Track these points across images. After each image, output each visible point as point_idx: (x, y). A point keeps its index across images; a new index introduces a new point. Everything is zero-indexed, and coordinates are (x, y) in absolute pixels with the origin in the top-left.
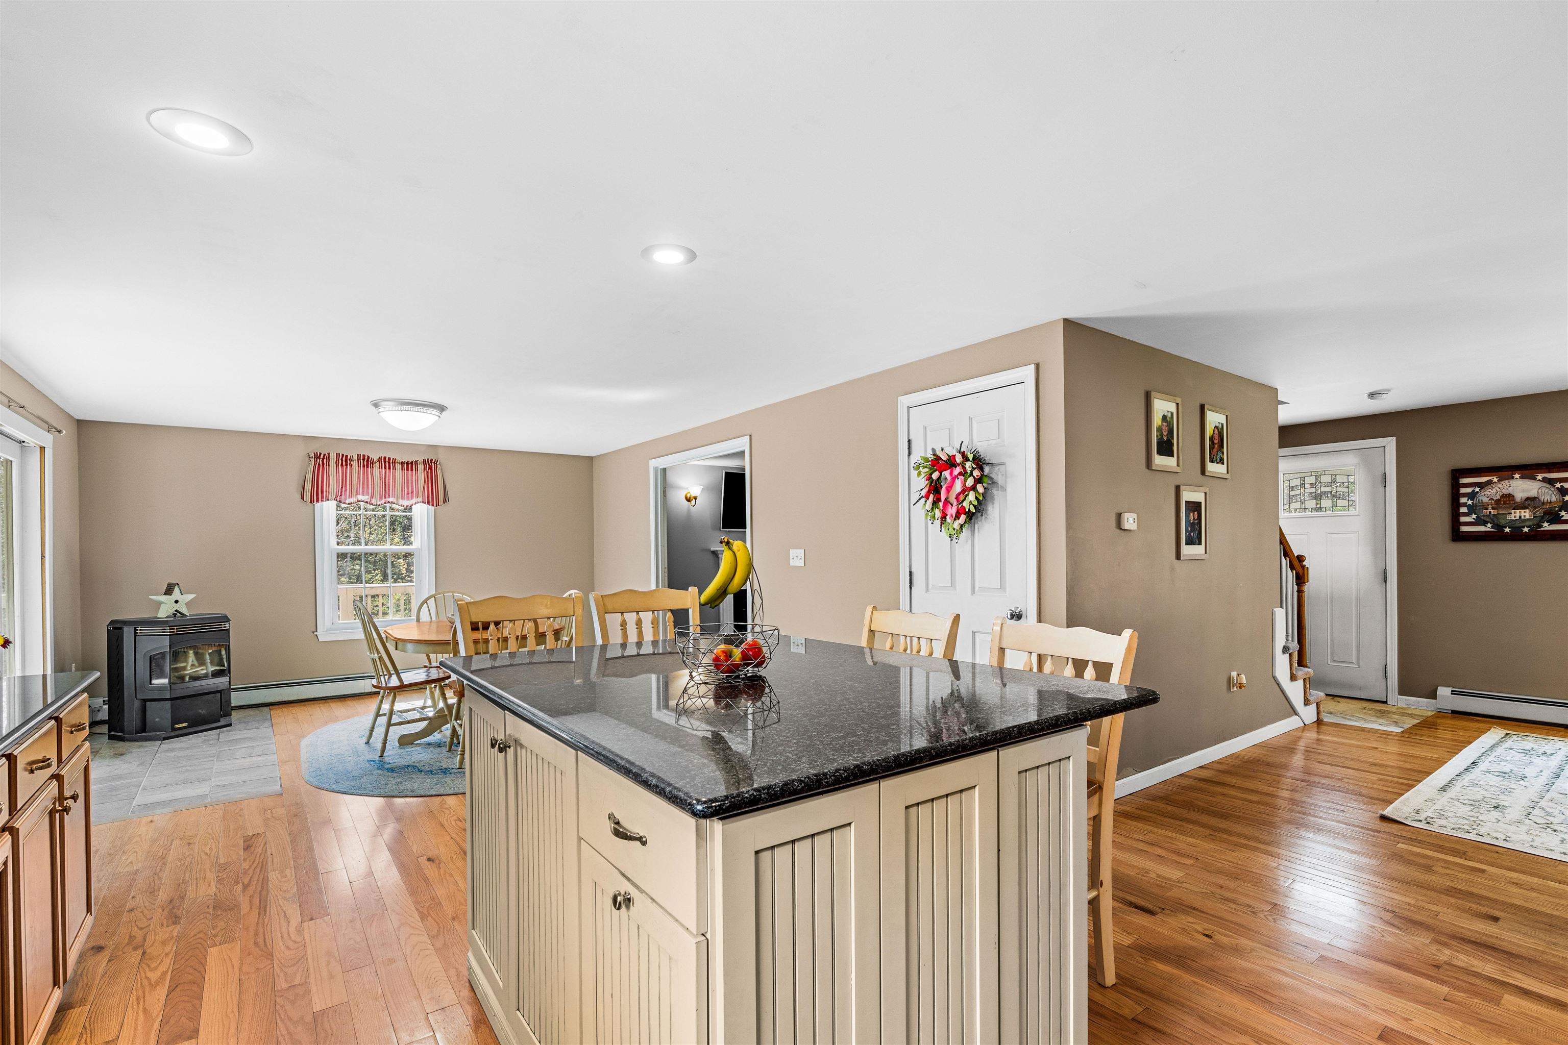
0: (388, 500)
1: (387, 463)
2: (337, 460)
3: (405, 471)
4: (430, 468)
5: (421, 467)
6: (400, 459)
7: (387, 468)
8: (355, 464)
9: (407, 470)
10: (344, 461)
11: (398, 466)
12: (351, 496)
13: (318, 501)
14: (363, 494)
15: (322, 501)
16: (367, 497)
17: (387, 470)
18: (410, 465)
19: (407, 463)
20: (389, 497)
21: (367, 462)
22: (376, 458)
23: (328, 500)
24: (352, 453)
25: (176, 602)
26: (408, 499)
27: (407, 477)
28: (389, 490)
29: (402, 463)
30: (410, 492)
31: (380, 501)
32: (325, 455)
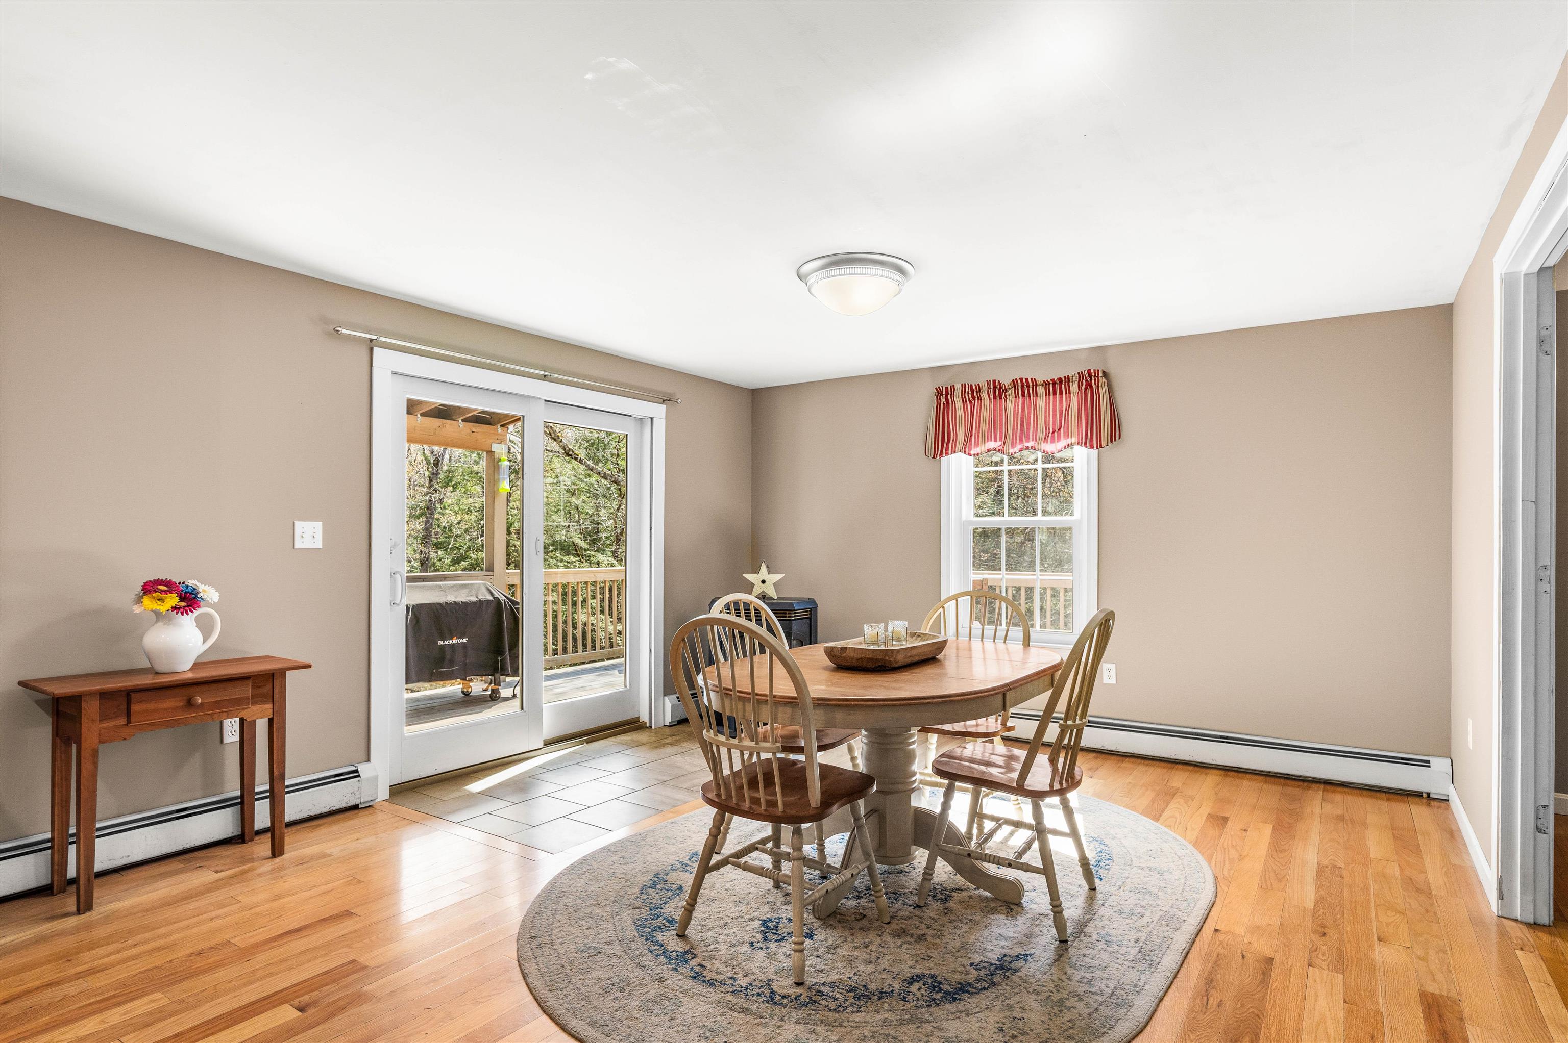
0: (1027, 444)
1: (1025, 387)
2: (963, 393)
3: (1052, 397)
4: (1089, 385)
5: (1074, 386)
6: (1040, 379)
7: (1027, 395)
8: (984, 395)
9: (1055, 394)
10: (973, 394)
11: (1041, 390)
12: (976, 445)
13: (941, 454)
14: (995, 440)
15: (947, 454)
16: (1000, 443)
17: (1027, 398)
18: (1057, 386)
19: (1054, 383)
20: (1028, 441)
21: (998, 391)
22: (1006, 381)
23: (955, 452)
24: (980, 379)
25: (763, 582)
26: (1052, 441)
27: (1055, 406)
28: (1028, 429)
29: (1046, 384)
30: (1057, 428)
31: (1012, 447)
32: (947, 389)
